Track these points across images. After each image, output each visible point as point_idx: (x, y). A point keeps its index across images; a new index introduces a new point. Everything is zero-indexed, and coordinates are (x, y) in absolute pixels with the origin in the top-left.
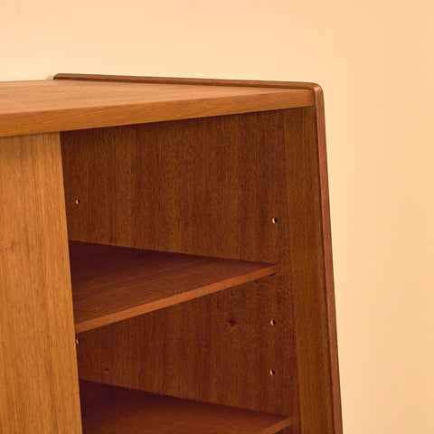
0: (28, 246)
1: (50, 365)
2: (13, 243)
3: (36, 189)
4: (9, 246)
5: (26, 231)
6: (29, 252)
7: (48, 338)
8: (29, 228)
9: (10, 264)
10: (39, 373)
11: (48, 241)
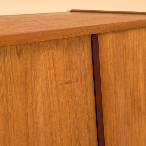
0: (81, 80)
1: (89, 127)
2: (77, 79)
3: (84, 57)
4: (75, 80)
5: (81, 74)
6: (82, 82)
7: (88, 116)
8: (82, 73)
9: (75, 87)
10: (85, 130)
11: (88, 78)
